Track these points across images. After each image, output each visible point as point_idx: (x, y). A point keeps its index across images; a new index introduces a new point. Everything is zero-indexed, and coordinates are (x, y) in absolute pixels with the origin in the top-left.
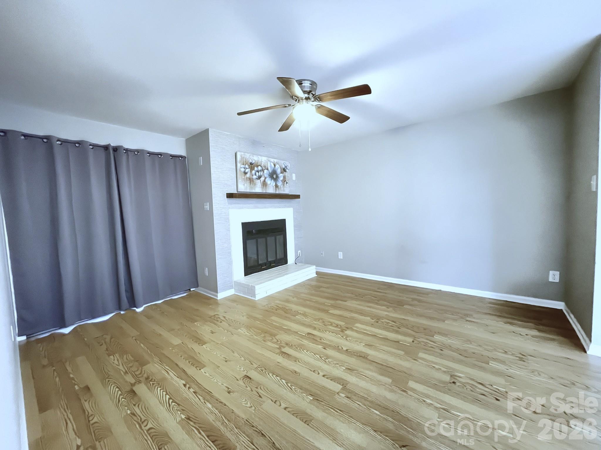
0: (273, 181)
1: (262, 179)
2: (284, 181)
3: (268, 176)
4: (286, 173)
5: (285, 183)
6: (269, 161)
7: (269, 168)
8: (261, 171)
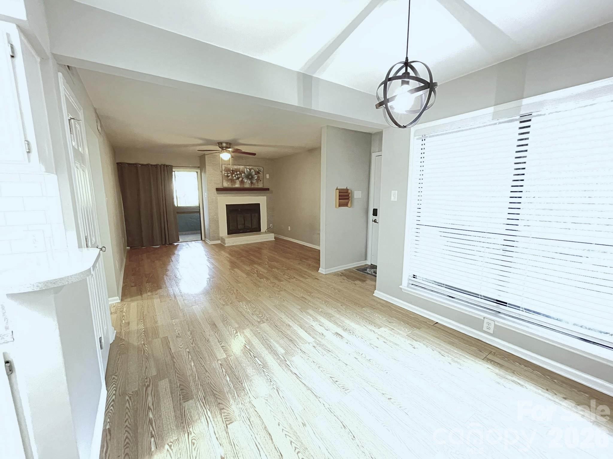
0: (248, 180)
1: (240, 179)
2: (258, 180)
3: (244, 177)
4: (260, 174)
5: (259, 181)
6: (245, 168)
7: (246, 172)
8: (239, 174)
